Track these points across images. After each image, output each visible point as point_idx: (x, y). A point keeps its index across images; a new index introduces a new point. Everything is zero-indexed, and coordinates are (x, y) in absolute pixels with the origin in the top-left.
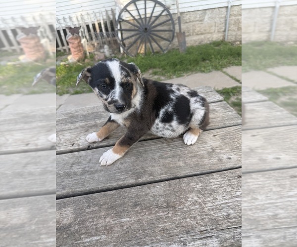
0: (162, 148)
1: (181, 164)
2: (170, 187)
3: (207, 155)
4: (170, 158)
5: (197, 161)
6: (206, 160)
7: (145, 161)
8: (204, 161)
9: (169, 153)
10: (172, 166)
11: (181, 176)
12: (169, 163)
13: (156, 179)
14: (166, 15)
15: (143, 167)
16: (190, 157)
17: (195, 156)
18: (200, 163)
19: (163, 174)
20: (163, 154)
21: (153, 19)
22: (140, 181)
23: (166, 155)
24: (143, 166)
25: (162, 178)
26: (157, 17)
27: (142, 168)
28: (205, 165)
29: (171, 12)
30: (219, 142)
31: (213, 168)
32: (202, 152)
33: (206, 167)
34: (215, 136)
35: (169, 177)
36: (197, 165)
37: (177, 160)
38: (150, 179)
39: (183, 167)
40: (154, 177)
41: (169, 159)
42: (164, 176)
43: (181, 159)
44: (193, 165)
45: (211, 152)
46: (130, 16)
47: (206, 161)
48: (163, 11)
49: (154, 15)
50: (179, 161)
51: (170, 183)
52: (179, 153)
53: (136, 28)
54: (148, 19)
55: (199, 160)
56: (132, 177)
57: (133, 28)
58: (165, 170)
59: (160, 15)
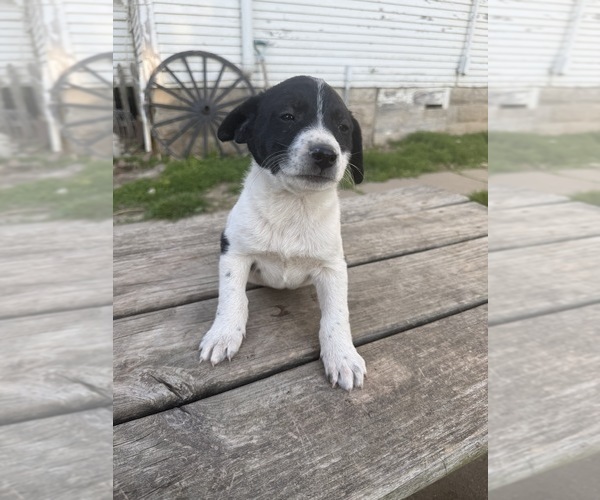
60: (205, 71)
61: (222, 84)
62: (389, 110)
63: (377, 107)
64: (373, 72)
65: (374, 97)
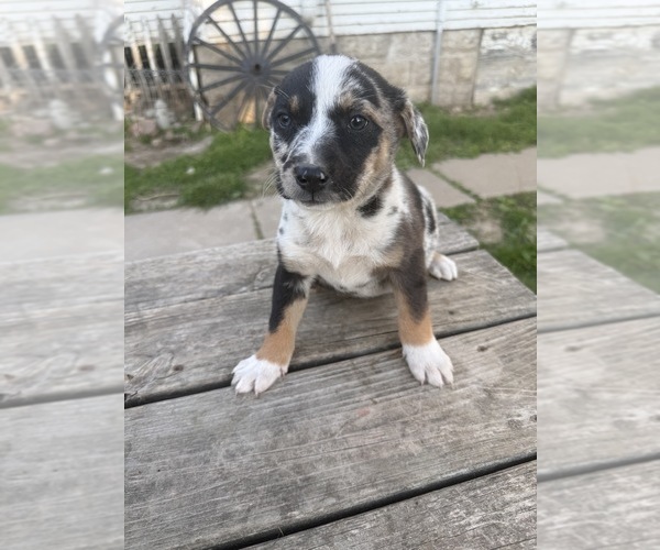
0: (348, 396)
1: (411, 445)
2: (391, 529)
3: (477, 412)
4: (376, 426)
5: (455, 433)
6: (476, 427)
7: (304, 442)
8: (472, 432)
9: (372, 409)
10: (385, 454)
11: (416, 486)
12: (376, 447)
13: (347, 506)
14: (304, 39)
15: (299, 466)
16: (433, 421)
17: (445, 417)
18: (463, 437)
19: (362, 486)
20: (353, 415)
21: (273, 46)
22: (298, 516)
23: (363, 419)
24: (300, 461)
25: (364, 500)
26: (284, 42)
27: (298, 469)
28: (477, 445)
29: (316, 31)
30: (500, 370)
31: (501, 453)
32: (462, 403)
33: (481, 450)
34: (482, 349)
35: (384, 495)
36: (456, 447)
37: (399, 434)
38: (327, 506)
39: (420, 455)
40: (339, 498)
41: (373, 431)
42: (369, 495)
43: (408, 430)
44: (445, 449)
45: (484, 401)
46: (219, 33)
47: (479, 431)
48: (296, 30)
49: (276, 35)
50: (403, 436)
51: (389, 518)
52: (400, 409)
53: (234, 64)
54: (261, 44)
55: (458, 429)
56: (270, 503)
57: (226, 62)
58: (367, 470)
59: (290, 37)
60: (256, 19)
61: (277, 35)
62: (496, 58)
63: (480, 54)
64: (475, 6)
65: (476, 41)
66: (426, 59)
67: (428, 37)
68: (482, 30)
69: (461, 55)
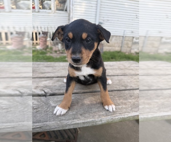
62: (136, 43)
63: (133, 42)
64: (132, 32)
65: (132, 40)
66: (121, 42)
67: (122, 37)
68: (133, 37)
69: (129, 42)
